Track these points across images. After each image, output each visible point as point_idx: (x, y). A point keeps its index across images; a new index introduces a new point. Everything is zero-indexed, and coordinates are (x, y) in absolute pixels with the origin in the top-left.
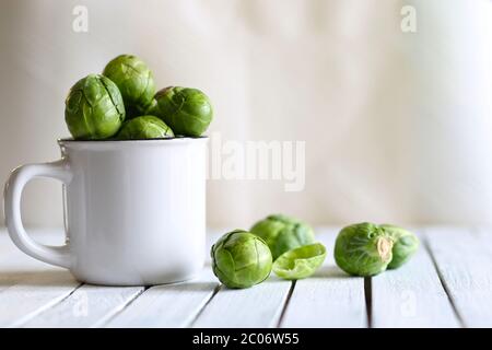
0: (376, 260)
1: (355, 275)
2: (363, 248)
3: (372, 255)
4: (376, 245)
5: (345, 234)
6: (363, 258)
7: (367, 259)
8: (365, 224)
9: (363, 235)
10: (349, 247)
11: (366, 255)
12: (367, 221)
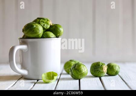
0: (103, 72)
1: (96, 76)
2: (99, 69)
3: (102, 71)
4: (103, 68)
5: (93, 65)
6: (99, 72)
7: (100, 72)
8: (99, 62)
9: (99, 65)
10: (95, 69)
11: (100, 71)
12: (100, 61)
